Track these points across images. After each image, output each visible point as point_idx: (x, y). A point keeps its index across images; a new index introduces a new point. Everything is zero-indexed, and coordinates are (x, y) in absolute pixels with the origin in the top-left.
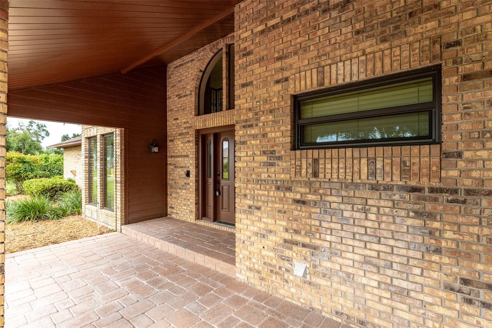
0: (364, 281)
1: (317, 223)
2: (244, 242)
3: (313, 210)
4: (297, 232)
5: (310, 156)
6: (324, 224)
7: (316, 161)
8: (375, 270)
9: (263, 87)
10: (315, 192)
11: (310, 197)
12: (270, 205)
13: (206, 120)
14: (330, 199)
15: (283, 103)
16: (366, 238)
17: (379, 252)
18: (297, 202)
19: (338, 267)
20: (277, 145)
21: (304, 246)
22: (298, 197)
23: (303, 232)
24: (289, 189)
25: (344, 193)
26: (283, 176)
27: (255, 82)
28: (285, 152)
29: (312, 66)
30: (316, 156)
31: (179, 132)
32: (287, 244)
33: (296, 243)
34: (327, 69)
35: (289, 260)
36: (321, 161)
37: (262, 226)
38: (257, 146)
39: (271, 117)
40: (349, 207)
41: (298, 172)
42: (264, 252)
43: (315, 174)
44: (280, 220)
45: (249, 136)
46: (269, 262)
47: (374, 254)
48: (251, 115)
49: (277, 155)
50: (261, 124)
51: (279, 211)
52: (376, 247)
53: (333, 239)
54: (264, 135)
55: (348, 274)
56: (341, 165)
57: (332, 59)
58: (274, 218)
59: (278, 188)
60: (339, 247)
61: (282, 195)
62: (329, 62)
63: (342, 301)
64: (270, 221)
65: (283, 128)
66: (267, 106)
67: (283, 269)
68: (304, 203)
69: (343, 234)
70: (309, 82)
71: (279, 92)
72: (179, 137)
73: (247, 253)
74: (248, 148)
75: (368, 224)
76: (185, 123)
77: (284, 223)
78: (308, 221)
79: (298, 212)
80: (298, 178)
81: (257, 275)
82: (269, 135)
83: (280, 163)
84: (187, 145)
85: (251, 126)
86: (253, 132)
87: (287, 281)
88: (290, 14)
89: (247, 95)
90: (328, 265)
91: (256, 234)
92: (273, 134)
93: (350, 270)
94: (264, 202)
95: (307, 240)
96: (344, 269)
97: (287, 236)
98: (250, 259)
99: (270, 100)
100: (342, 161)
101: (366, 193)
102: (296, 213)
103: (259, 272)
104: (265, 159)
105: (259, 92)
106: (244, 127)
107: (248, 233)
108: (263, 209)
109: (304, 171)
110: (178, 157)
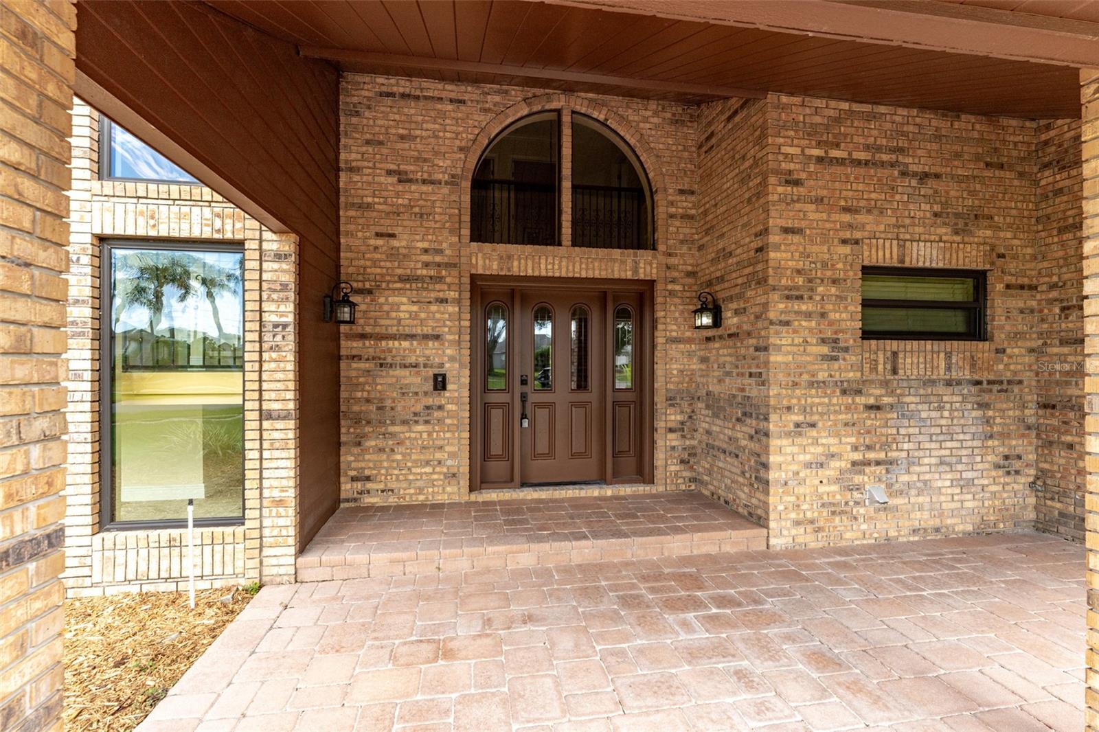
0: (939, 484)
1: (894, 431)
2: (786, 484)
3: (889, 416)
4: (869, 448)
5: (888, 348)
6: (902, 431)
7: (895, 354)
8: (948, 469)
9: (822, 243)
10: (892, 393)
11: (887, 400)
12: (832, 417)
13: (510, 257)
14: (907, 399)
15: (851, 273)
16: (941, 438)
17: (951, 449)
18: (870, 407)
19: (915, 478)
20: (842, 331)
21: (878, 463)
22: (872, 401)
23: (878, 446)
24: (859, 392)
25: (922, 392)
26: (851, 374)
27: (808, 232)
28: (855, 341)
29: (890, 236)
30: (895, 348)
31: (399, 271)
32: (856, 468)
33: (868, 463)
34: (908, 244)
35: (858, 488)
36: (901, 355)
37: (820, 450)
38: (811, 330)
39: (833, 290)
40: (926, 406)
41: (874, 369)
42: (822, 489)
43: (895, 371)
44: (846, 436)
45: (796, 313)
46: (831, 500)
47: (947, 452)
48: (800, 281)
49: (842, 345)
50: (818, 298)
51: (846, 424)
52: (949, 444)
53: (911, 446)
54: (823, 315)
55: (925, 482)
56: (921, 360)
57: (911, 234)
58: (838, 435)
59: (844, 392)
60: (916, 454)
61: (850, 401)
62: (908, 237)
63: (918, 515)
64: (832, 441)
65: (851, 308)
66: (829, 273)
67: (851, 503)
68: (878, 408)
69: (921, 438)
70: (888, 255)
71: (846, 257)
72: (398, 285)
73: (793, 499)
74: (795, 331)
75: (943, 422)
76: (426, 251)
77: (853, 440)
78: (884, 431)
79: (872, 420)
80: (873, 376)
81: (809, 528)
82: (832, 316)
83: (848, 357)
84: (434, 308)
85: (800, 298)
86: (804, 308)
87: (856, 518)
88: (862, 155)
89: (793, 248)
90: (905, 478)
91: (809, 465)
92: (837, 315)
93: (927, 477)
94: (822, 414)
95: (882, 455)
96: (922, 478)
97: (857, 456)
98: (798, 506)
99: (833, 265)
100: (922, 354)
101: (941, 389)
102: (869, 423)
103: (812, 522)
104: (825, 350)
105: (815, 249)
106: (788, 297)
107: (795, 468)
108: (820, 424)
109: (880, 367)
110: (393, 337)
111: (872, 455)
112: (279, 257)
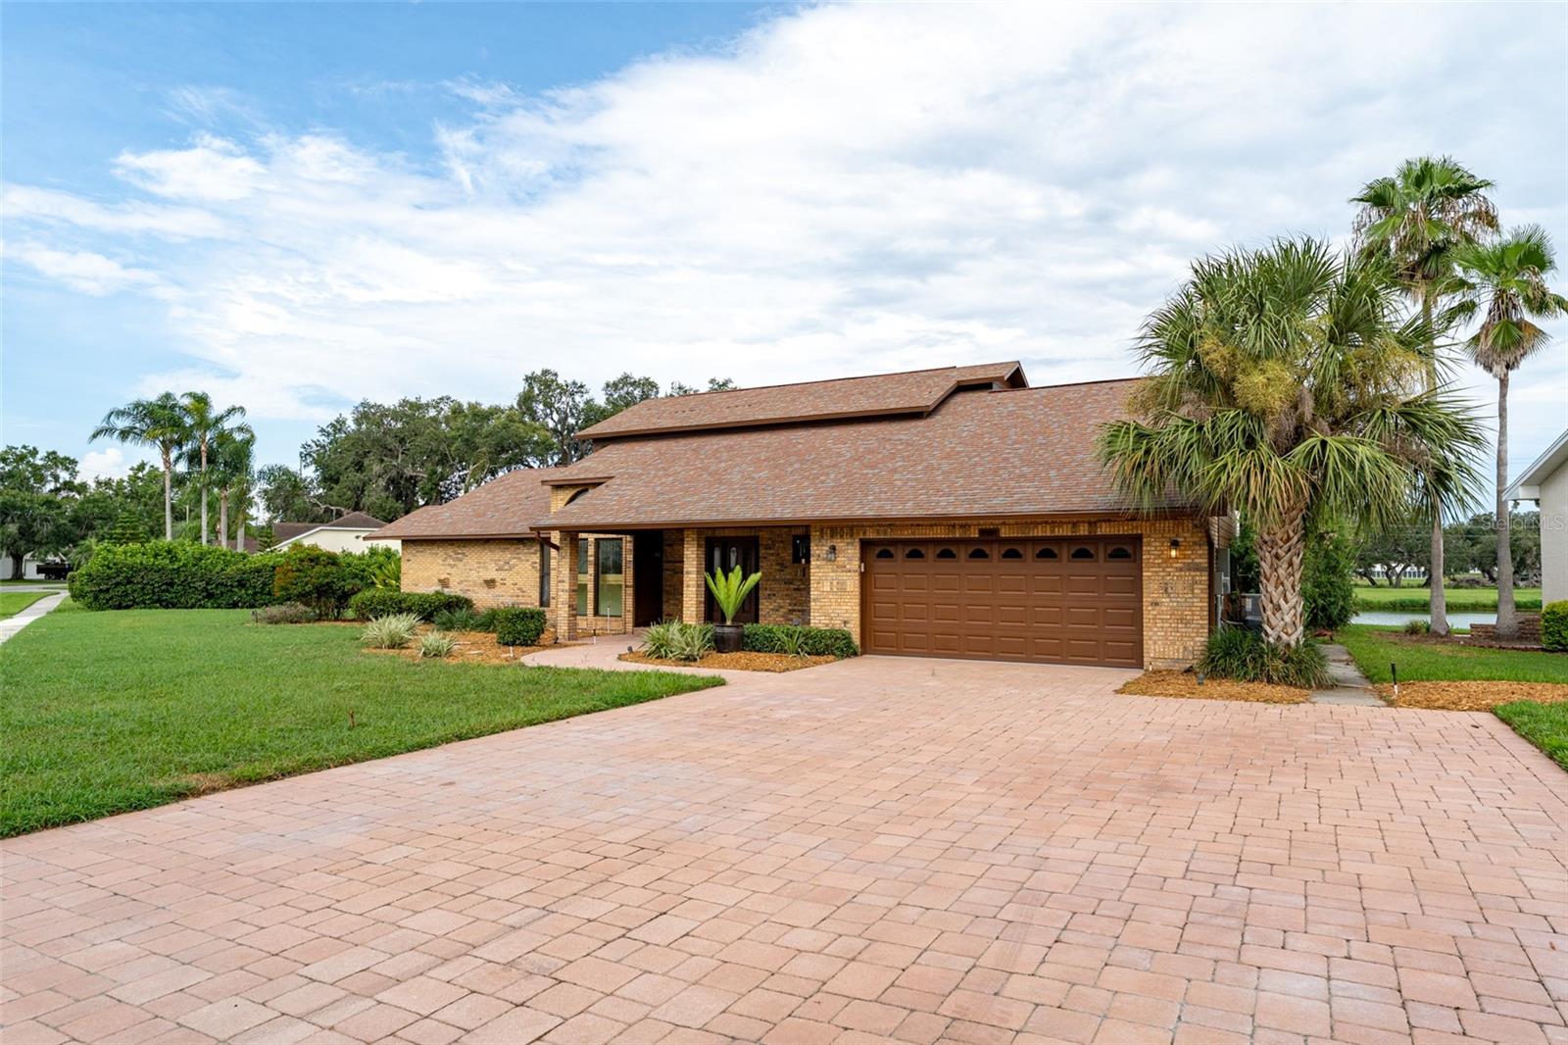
3: (803, 593)
4: (795, 605)
5: (801, 566)
10: (803, 584)
11: (802, 587)
12: (781, 592)
15: (788, 539)
18: (795, 589)
20: (785, 560)
21: (799, 611)
24: (791, 583)
26: (788, 576)
32: (791, 612)
33: (795, 611)
35: (792, 620)
38: (773, 560)
39: (782, 545)
41: (796, 575)
48: (770, 542)
49: (785, 565)
54: (778, 554)
59: (785, 583)
61: (787, 587)
66: (780, 539)
71: (787, 532)
74: (768, 561)
78: (800, 598)
80: (796, 577)
85: (770, 548)
86: (771, 552)
91: (773, 610)
94: (777, 591)
97: (790, 608)
102: (795, 595)
104: (778, 567)
106: (765, 548)
109: (799, 574)
111: (796, 608)
112: (630, 542)
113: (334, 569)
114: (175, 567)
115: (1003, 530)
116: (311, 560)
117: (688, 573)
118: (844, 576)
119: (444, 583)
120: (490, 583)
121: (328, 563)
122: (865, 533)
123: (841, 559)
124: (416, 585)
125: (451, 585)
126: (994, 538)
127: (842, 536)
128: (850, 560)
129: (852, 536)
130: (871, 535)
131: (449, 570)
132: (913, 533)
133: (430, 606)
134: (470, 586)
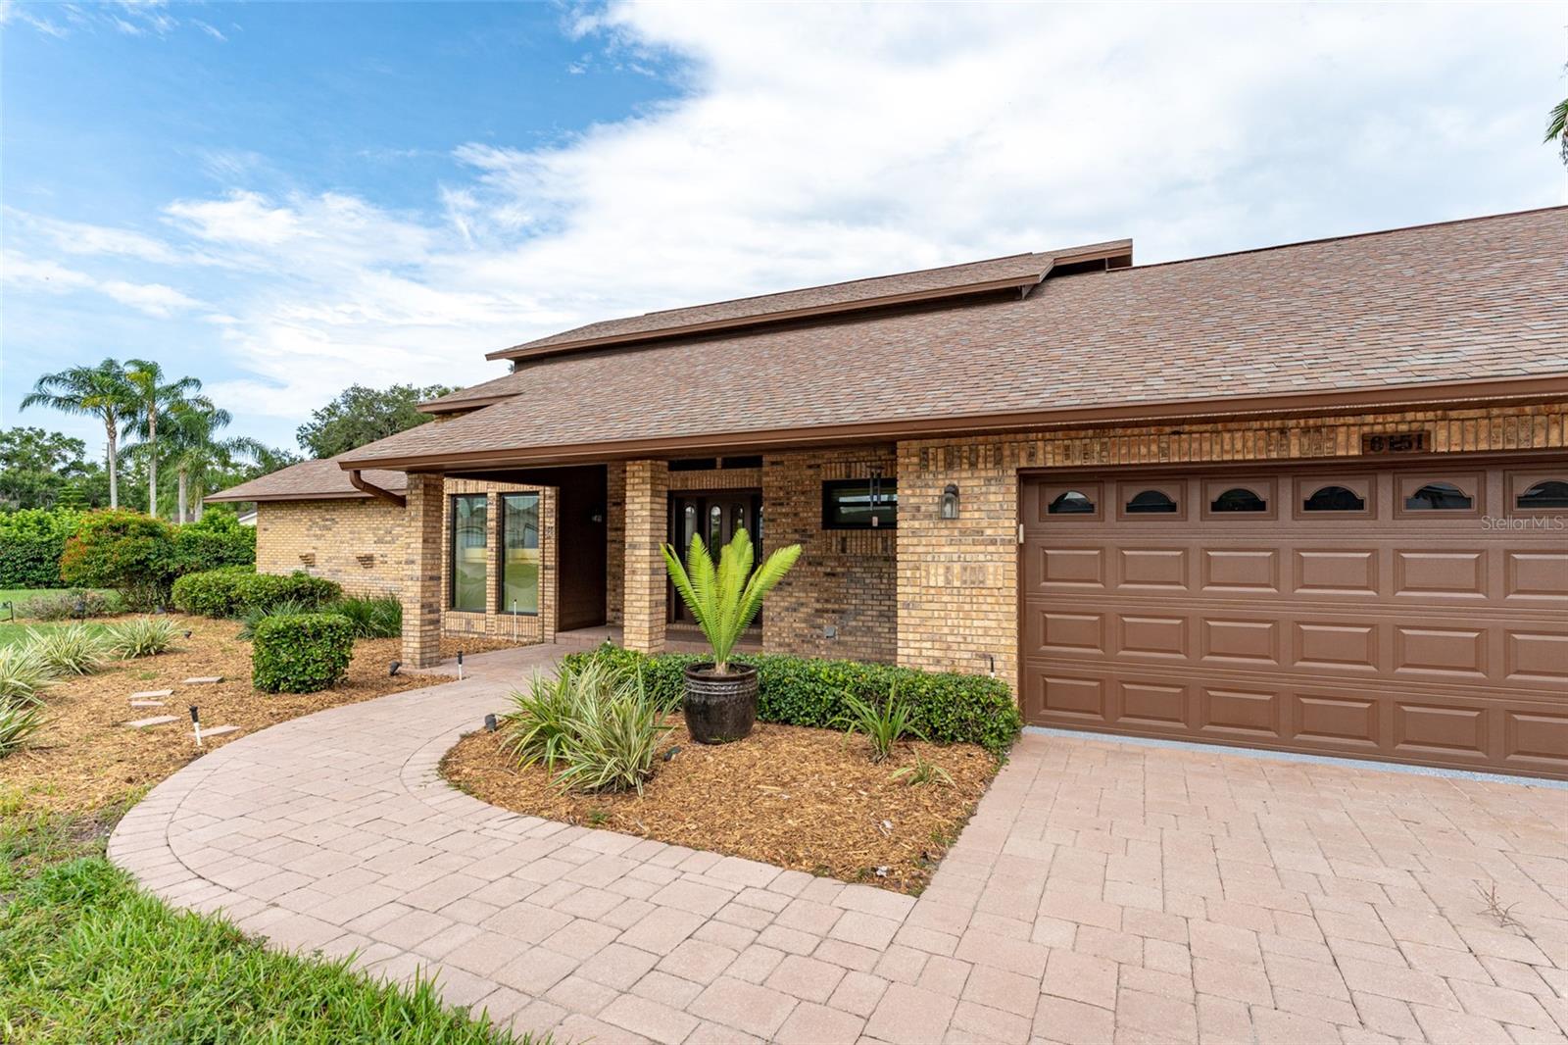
0: (880, 630)
1: (845, 591)
2: (772, 619)
3: (842, 580)
4: (827, 601)
5: (839, 534)
6: (851, 591)
7: (844, 539)
8: (886, 620)
9: (795, 469)
10: (844, 565)
11: (839, 570)
12: (802, 579)
13: (687, 479)
14: (854, 570)
15: (815, 487)
16: (880, 598)
17: (889, 606)
19: (861, 624)
20: (810, 525)
21: (834, 612)
22: (829, 570)
23: (833, 600)
24: (821, 564)
25: (865, 565)
26: (815, 552)
27: (786, 463)
28: (817, 531)
29: (841, 460)
30: (844, 535)
32: (819, 614)
33: (827, 611)
34: (853, 464)
35: (820, 627)
36: (848, 540)
37: (794, 600)
38: (788, 524)
39: (803, 498)
40: (869, 575)
41: (829, 549)
42: (795, 625)
43: (844, 550)
44: (812, 592)
45: (780, 514)
46: (801, 632)
47: (886, 608)
48: (781, 494)
49: (809, 533)
50: (792, 504)
51: (811, 585)
52: (887, 603)
53: (858, 602)
54: (796, 514)
55: (868, 627)
56: (864, 543)
57: (858, 458)
58: (805, 591)
59: (810, 564)
60: (862, 607)
61: (814, 569)
62: (855, 459)
63: (864, 650)
64: (802, 595)
65: (815, 509)
66: (800, 488)
67: (815, 636)
68: (833, 575)
69: (865, 597)
70: (838, 473)
71: (811, 476)
73: (777, 629)
74: (779, 525)
75: (882, 586)
77: (816, 595)
78: (837, 590)
79: (829, 583)
80: (829, 553)
81: (787, 649)
82: (801, 515)
83: (812, 541)
85: (781, 504)
86: (784, 510)
87: (818, 647)
89: (777, 473)
90: (854, 623)
91: (787, 609)
92: (805, 515)
93: (870, 624)
94: (794, 577)
95: (836, 606)
96: (866, 624)
97: (819, 606)
98: (780, 634)
99: (803, 482)
100: (864, 539)
101: (880, 564)
102: (827, 584)
103: (789, 645)
105: (791, 473)
106: (774, 504)
107: (778, 610)
108: (794, 584)
109: (834, 548)
111: (829, 606)
112: (550, 497)
113: (151, 541)
114: (45, 539)
115: (1442, 435)
116: (117, 530)
117: (634, 546)
118: (978, 553)
119: (308, 560)
120: (367, 561)
121: (141, 534)
122: (1032, 455)
123: (971, 516)
124: (275, 563)
125: (318, 562)
126: (1412, 454)
127: (973, 465)
128: (993, 516)
129: (998, 462)
130: (1049, 458)
131: (315, 543)
132: (1163, 452)
133: (266, 595)
134: (342, 565)
